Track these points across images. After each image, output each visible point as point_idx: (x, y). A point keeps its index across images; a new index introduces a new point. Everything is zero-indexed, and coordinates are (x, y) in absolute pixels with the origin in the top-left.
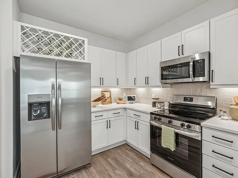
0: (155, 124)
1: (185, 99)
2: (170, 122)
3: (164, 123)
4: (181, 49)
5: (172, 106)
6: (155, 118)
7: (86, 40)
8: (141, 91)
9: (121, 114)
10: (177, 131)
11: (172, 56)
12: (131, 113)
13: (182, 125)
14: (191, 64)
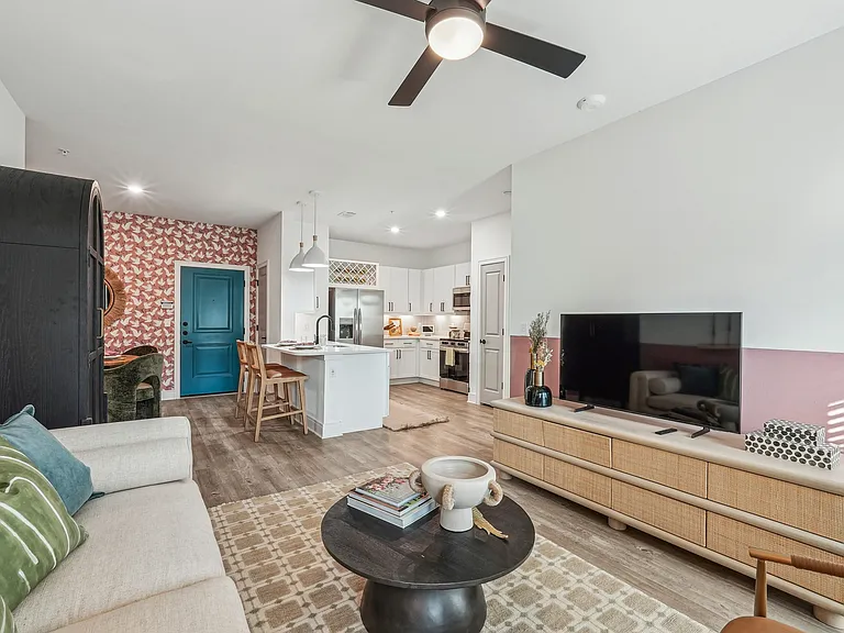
0: (443, 348)
2: (453, 344)
6: (443, 343)
7: (377, 265)
10: (455, 349)
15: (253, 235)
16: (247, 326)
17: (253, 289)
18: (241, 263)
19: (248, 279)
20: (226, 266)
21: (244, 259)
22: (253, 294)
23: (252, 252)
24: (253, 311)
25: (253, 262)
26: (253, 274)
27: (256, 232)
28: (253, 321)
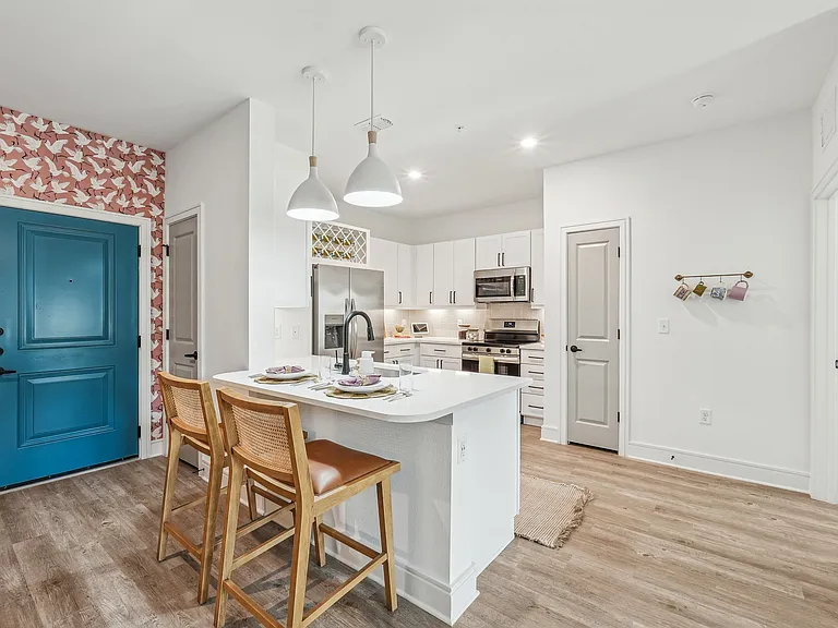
0: (469, 356)
1: (506, 325)
2: (488, 350)
3: (481, 354)
4: (501, 257)
5: (489, 335)
6: (469, 349)
7: (368, 232)
8: (435, 315)
9: (410, 353)
10: (496, 358)
11: (489, 265)
12: (430, 350)
13: (502, 351)
14: (512, 278)
15: (157, 161)
16: (145, 329)
17: (157, 263)
18: (131, 210)
19: (146, 242)
20: (98, 213)
21: (138, 203)
22: (158, 272)
23: (154, 192)
24: (157, 304)
25: (156, 211)
26: (157, 234)
27: (162, 155)
28: (158, 323)
